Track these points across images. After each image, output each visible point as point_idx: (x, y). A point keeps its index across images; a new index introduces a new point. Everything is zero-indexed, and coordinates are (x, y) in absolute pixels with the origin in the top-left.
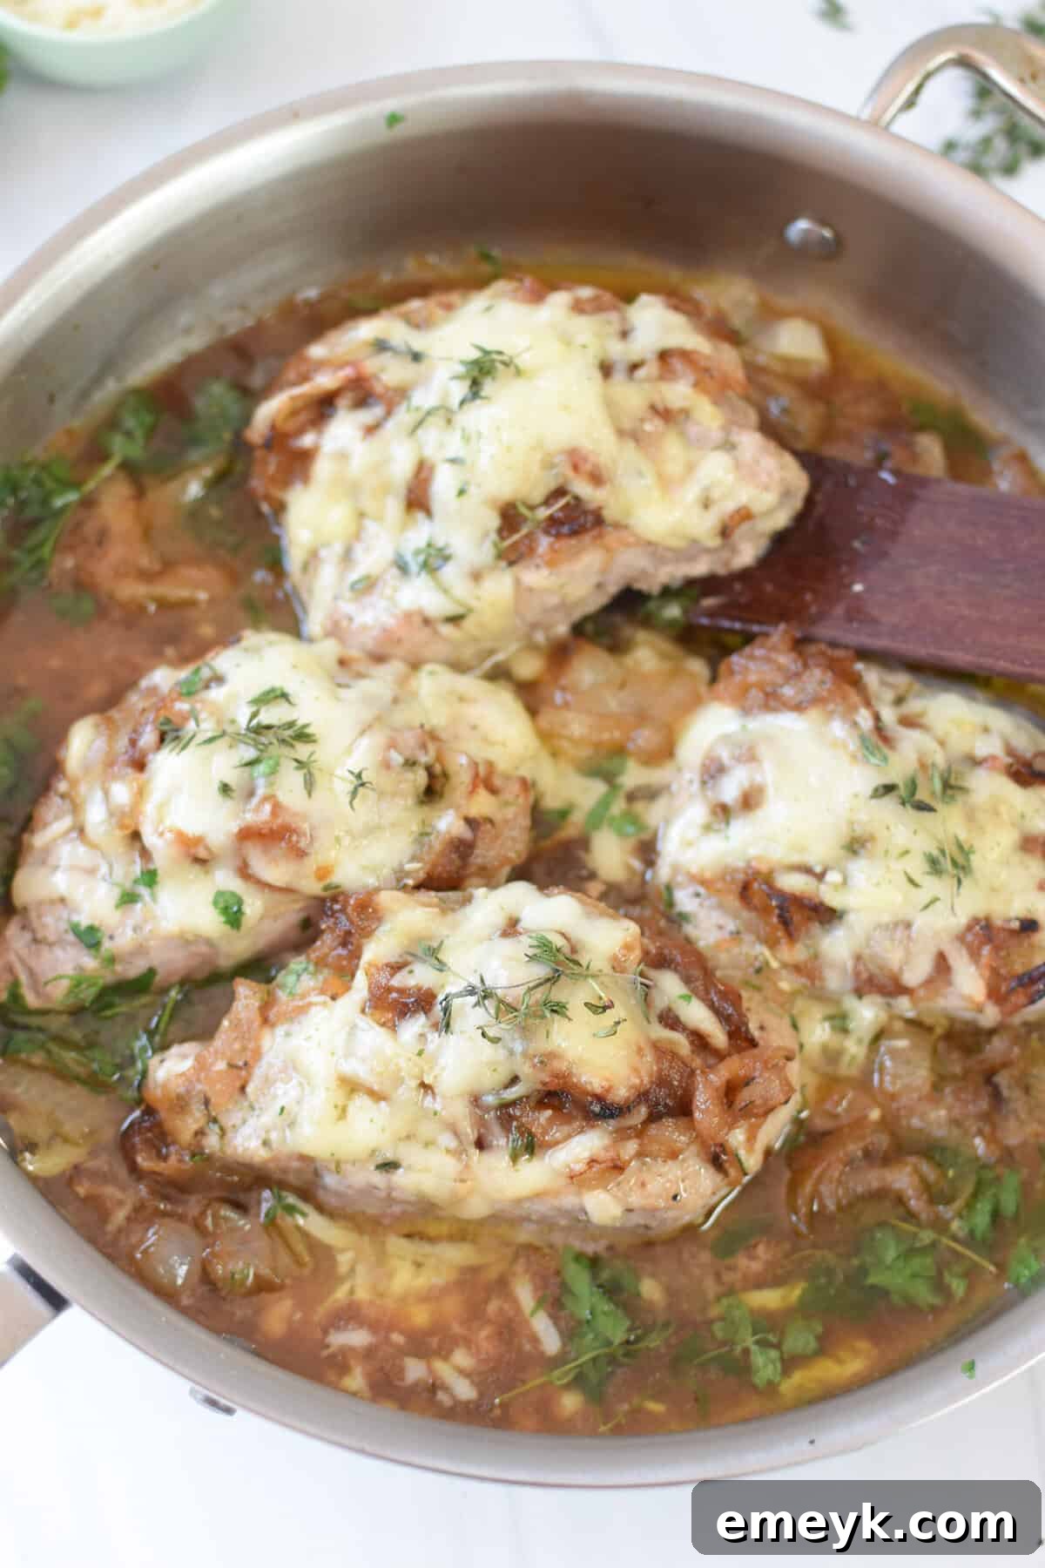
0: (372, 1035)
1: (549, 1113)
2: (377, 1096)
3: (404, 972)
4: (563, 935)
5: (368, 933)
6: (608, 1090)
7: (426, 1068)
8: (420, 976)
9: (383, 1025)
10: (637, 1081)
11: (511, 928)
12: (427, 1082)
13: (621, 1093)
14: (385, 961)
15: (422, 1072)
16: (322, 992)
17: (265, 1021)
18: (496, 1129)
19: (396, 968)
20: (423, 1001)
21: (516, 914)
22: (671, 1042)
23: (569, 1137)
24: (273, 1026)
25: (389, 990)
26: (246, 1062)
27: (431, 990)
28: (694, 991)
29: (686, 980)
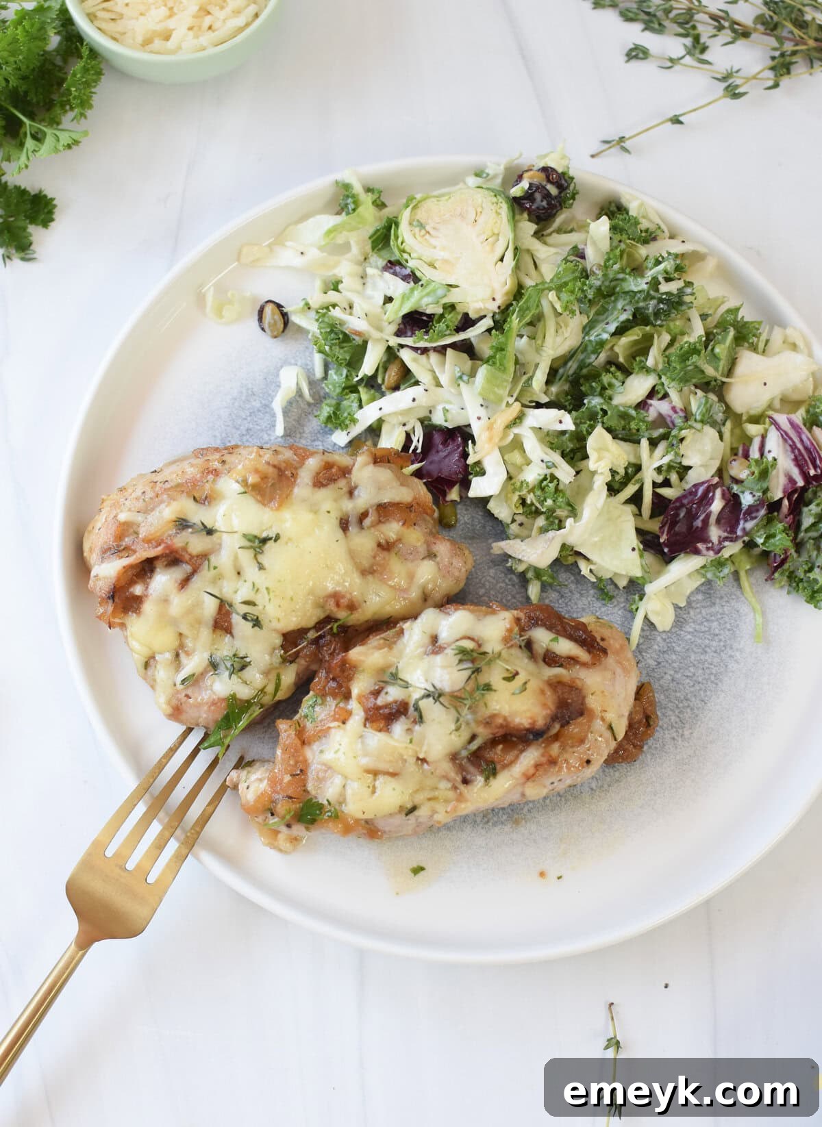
0: (375, 739)
1: (500, 747)
2: (394, 775)
3: (383, 694)
4: (469, 638)
5: (350, 679)
6: (534, 723)
7: (418, 749)
8: (393, 694)
9: (380, 731)
10: (549, 712)
11: (435, 644)
12: (421, 757)
13: (540, 723)
14: (368, 692)
15: (416, 752)
16: (335, 720)
17: (303, 743)
18: (472, 769)
19: (377, 693)
20: (400, 710)
21: (435, 633)
22: (556, 676)
23: (517, 757)
24: (309, 744)
25: (378, 708)
26: (301, 771)
27: (403, 700)
28: (558, 633)
29: (550, 628)
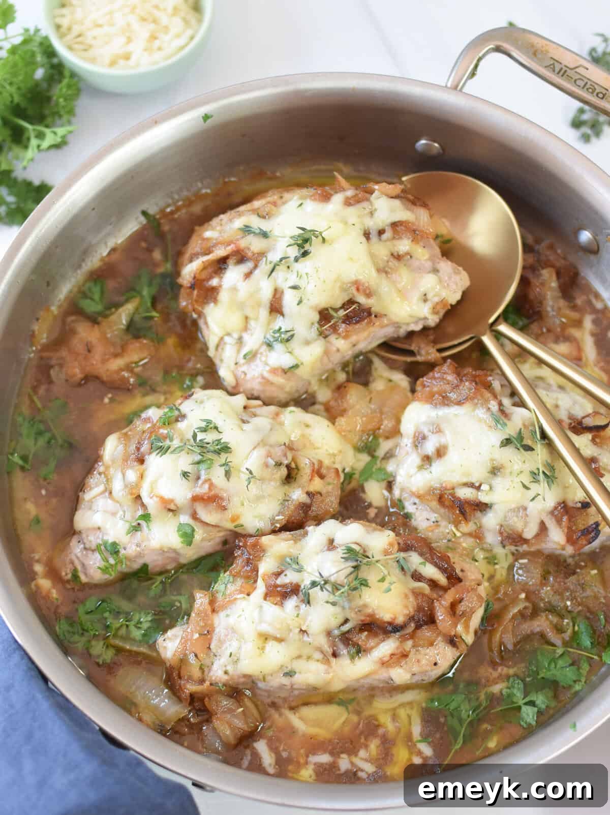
0: (271, 609)
1: (366, 633)
2: (280, 640)
3: (282, 575)
4: (357, 544)
5: (259, 559)
6: (395, 619)
7: (302, 623)
8: (290, 577)
9: (276, 604)
10: (408, 612)
11: (331, 544)
12: (303, 629)
13: (400, 620)
14: (271, 572)
15: (300, 625)
16: (241, 592)
17: (213, 611)
18: (341, 646)
19: (278, 574)
20: (295, 590)
21: (331, 538)
22: (419, 588)
23: (378, 644)
24: (217, 612)
25: (276, 586)
26: (208, 632)
27: (297, 583)
28: (426, 559)
29: (421, 555)
